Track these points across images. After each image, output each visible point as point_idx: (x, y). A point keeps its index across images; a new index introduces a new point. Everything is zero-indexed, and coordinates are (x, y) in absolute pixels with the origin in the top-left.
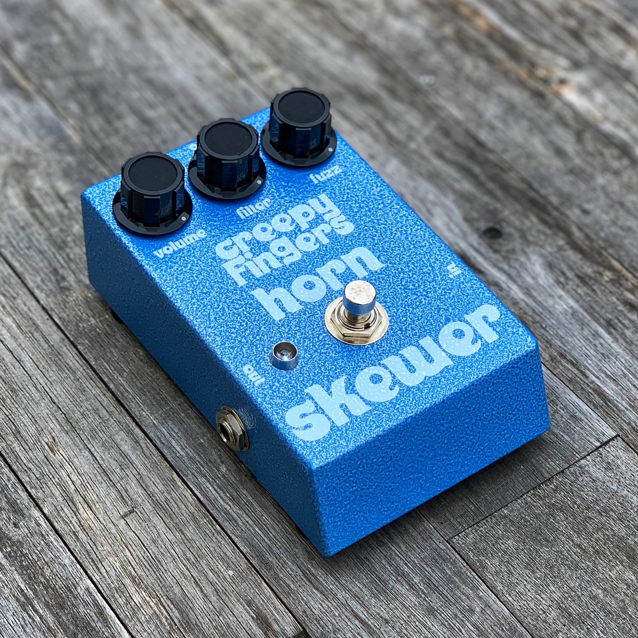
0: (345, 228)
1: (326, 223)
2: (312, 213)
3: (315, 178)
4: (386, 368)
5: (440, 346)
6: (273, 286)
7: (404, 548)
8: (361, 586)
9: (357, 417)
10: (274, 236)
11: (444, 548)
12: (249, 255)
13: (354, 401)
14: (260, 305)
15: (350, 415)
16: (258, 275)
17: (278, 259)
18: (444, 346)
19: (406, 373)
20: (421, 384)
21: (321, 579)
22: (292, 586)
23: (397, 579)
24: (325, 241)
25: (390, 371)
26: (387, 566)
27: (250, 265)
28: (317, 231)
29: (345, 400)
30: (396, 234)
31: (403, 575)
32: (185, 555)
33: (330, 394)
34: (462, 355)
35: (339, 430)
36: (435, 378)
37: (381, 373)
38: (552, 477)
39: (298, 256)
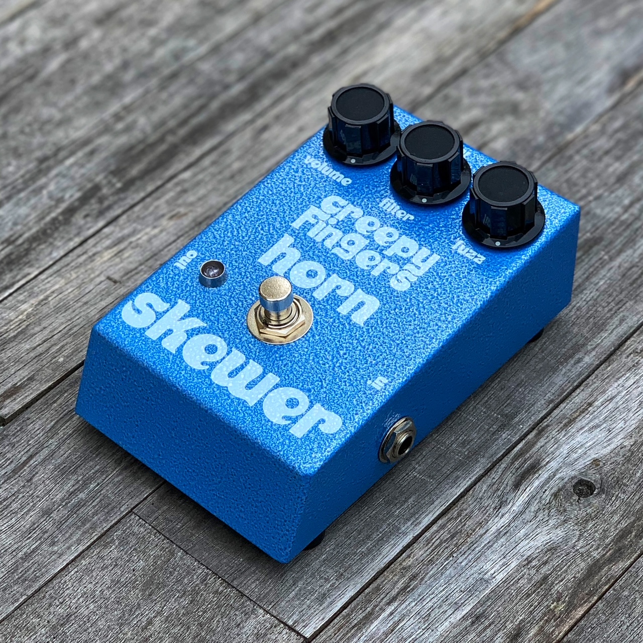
0: (400, 284)
1: (401, 267)
2: (410, 254)
3: (460, 245)
4: (228, 354)
5: (271, 391)
6: (301, 248)
7: (116, 480)
8: (66, 455)
9: (161, 344)
10: (365, 233)
11: (122, 509)
12: (333, 221)
13: (179, 337)
14: (274, 244)
15: (161, 339)
16: (311, 234)
17: (338, 243)
18: (271, 394)
19: (227, 371)
20: (216, 385)
21: (68, 424)
22: (55, 405)
23: (80, 481)
24: (376, 273)
25: (224, 358)
26: (93, 471)
27: (322, 225)
28: (386, 263)
29: (176, 332)
30: (410, 325)
31: (85, 484)
32: (75, 326)
33: (182, 319)
34: (265, 411)
35: (141, 334)
36: (229, 395)
37: (219, 352)
38: (233, 587)
39: (346, 257)
